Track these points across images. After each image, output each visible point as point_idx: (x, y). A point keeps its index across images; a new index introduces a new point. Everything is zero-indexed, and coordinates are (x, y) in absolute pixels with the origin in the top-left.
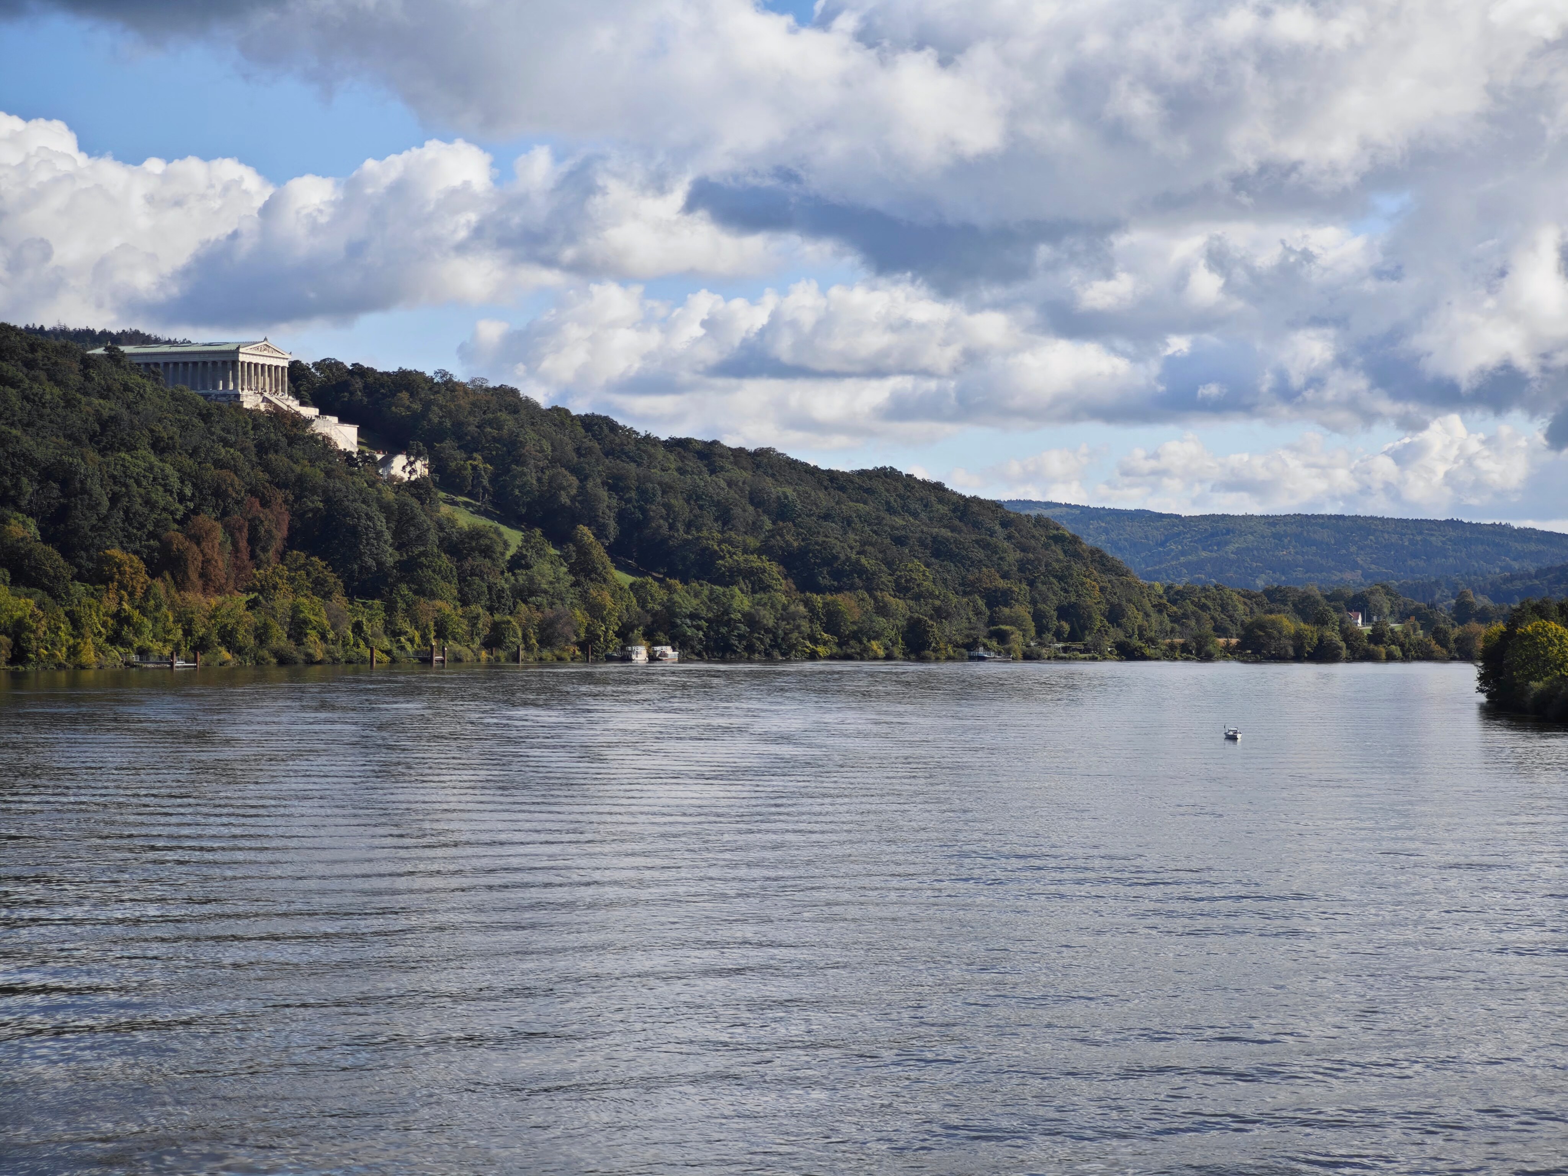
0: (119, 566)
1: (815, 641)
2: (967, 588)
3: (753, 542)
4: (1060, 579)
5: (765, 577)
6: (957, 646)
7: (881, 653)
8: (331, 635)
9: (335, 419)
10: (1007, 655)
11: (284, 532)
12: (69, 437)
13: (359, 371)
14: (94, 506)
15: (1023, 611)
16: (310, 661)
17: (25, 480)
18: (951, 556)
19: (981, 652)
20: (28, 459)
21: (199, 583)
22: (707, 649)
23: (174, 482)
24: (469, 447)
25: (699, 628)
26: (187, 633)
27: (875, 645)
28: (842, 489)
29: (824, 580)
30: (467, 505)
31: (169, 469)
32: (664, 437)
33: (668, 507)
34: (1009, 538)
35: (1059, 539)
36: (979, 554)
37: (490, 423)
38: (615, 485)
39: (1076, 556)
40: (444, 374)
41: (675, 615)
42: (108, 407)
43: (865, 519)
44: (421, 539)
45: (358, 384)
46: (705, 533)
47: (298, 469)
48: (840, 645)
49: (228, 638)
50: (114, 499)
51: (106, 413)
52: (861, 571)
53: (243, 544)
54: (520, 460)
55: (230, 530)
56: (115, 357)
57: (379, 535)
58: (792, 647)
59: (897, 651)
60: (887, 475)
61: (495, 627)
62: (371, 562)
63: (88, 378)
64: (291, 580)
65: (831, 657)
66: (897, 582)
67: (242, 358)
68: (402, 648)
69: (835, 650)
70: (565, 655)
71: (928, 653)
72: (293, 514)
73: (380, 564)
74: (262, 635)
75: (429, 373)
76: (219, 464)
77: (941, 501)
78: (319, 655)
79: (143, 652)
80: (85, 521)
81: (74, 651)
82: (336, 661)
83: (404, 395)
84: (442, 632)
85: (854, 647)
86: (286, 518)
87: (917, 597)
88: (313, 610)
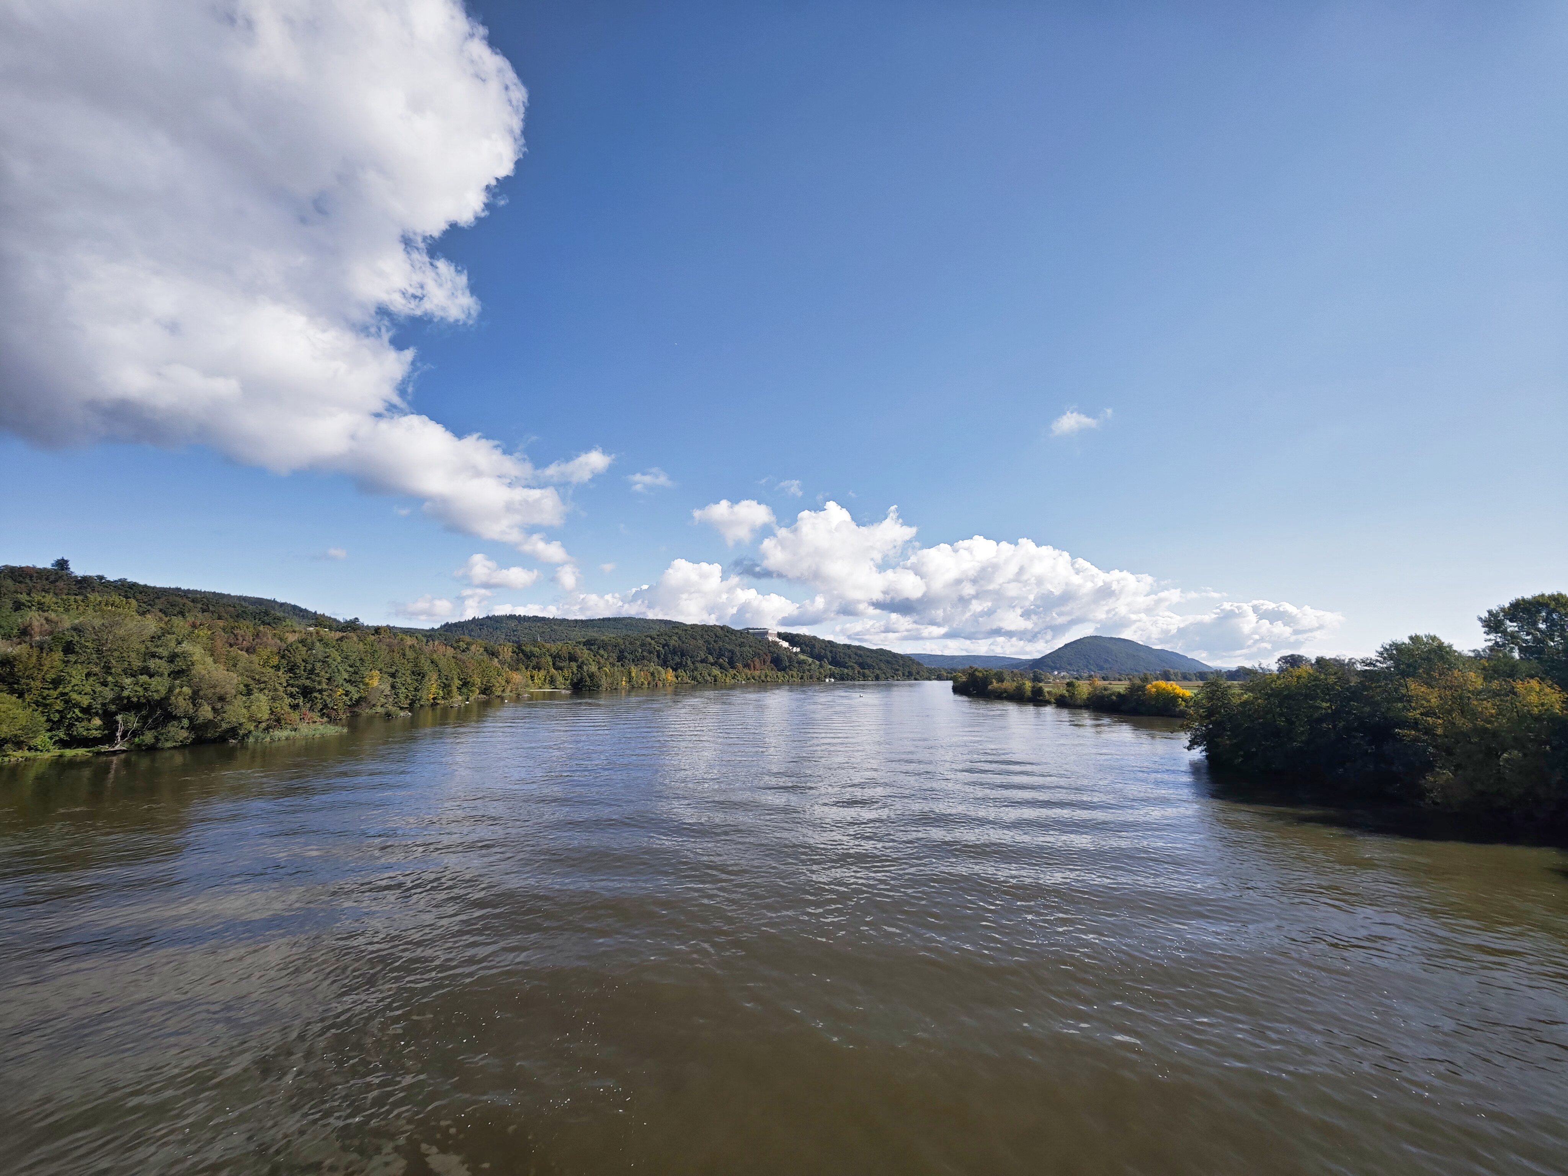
0: (738, 666)
1: (859, 678)
2: (890, 669)
3: (853, 661)
4: (909, 666)
5: (855, 667)
6: (885, 678)
9: (785, 642)
11: (772, 660)
12: (736, 645)
13: (790, 634)
14: (737, 657)
16: (768, 683)
17: (726, 652)
18: (890, 663)
20: (727, 649)
21: (752, 669)
22: (839, 679)
23: (752, 653)
25: (839, 676)
29: (864, 667)
30: (805, 655)
33: (839, 656)
36: (895, 662)
37: (811, 642)
40: (805, 634)
41: (835, 673)
43: (875, 657)
45: (790, 636)
47: (775, 650)
50: (741, 655)
51: (742, 641)
52: (873, 666)
54: (815, 648)
55: (761, 660)
57: (788, 661)
58: (855, 679)
63: (741, 636)
64: (768, 668)
66: (878, 667)
68: (785, 680)
71: (880, 680)
72: (774, 657)
73: (787, 666)
75: (802, 634)
76: (761, 649)
77: (890, 654)
79: (738, 680)
80: (735, 659)
83: (797, 638)
84: (793, 677)
87: (880, 670)
88: (769, 673)
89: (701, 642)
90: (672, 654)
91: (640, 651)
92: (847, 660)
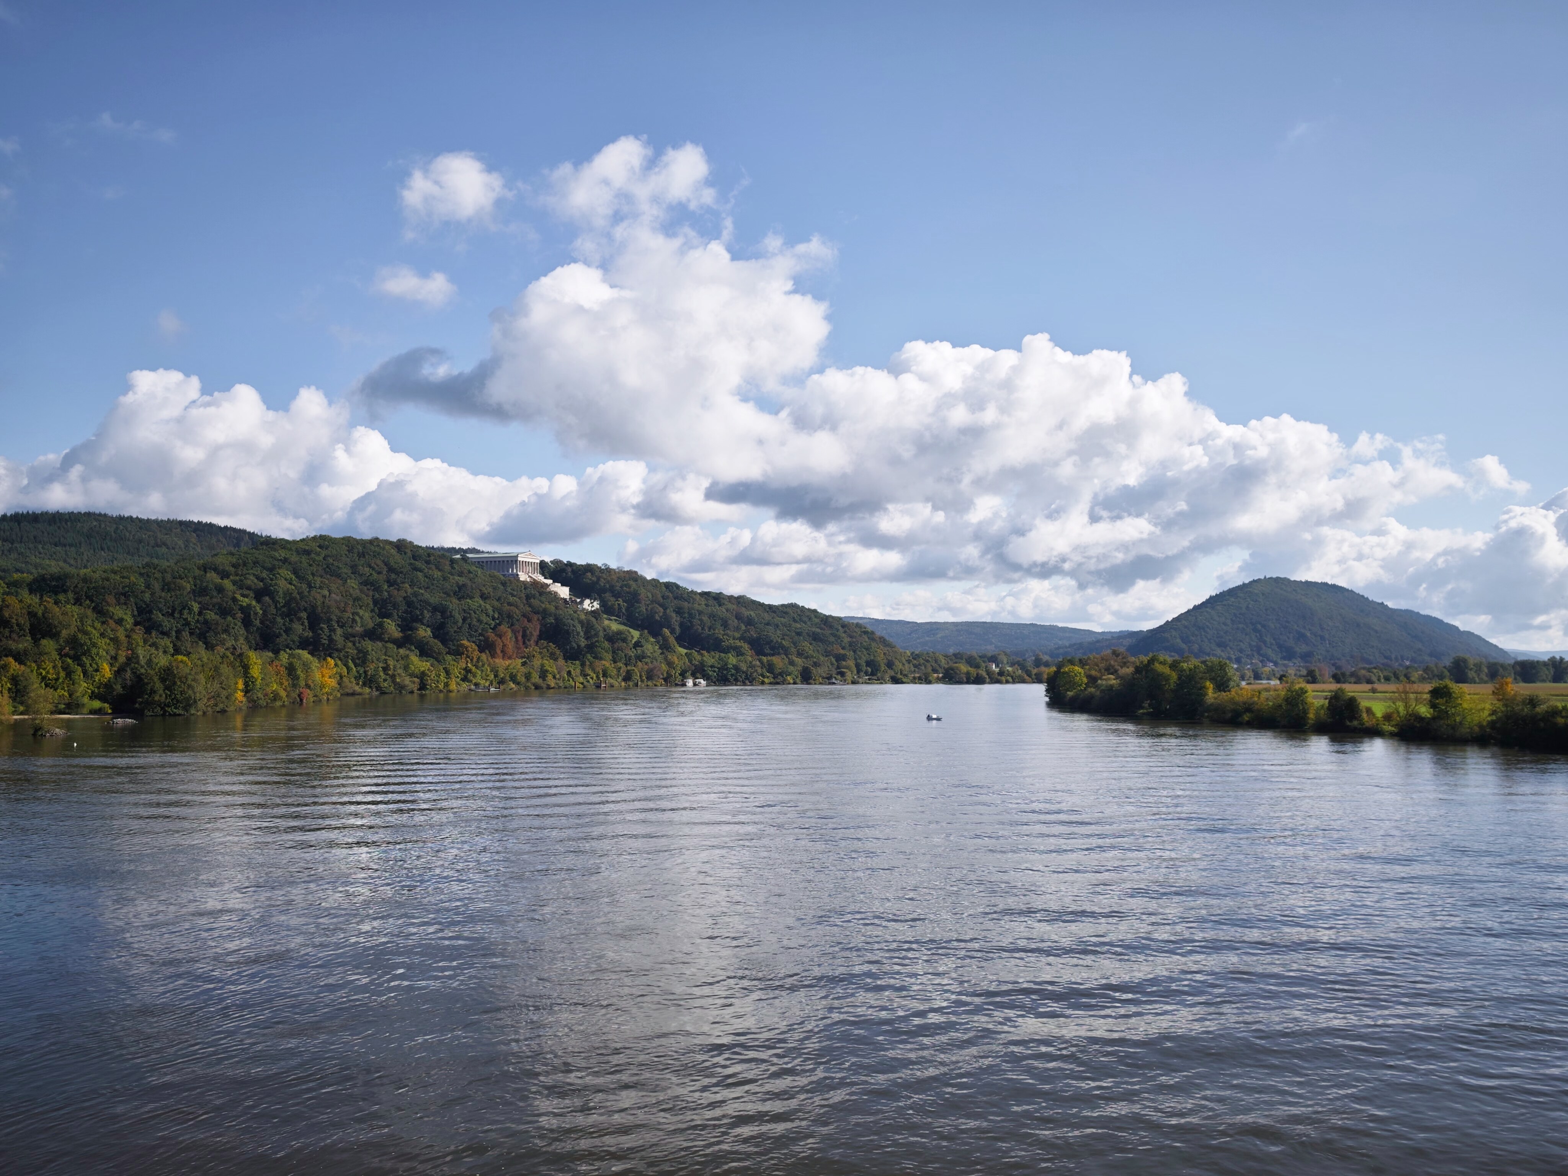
0: (466, 648)
1: (764, 676)
2: (827, 654)
3: (737, 635)
4: (867, 649)
5: (742, 650)
6: (823, 678)
7: (792, 681)
8: (558, 676)
9: (559, 585)
10: (845, 682)
11: (538, 633)
12: (445, 593)
13: (570, 564)
14: (455, 623)
15: (851, 663)
16: (549, 687)
17: (426, 612)
18: (821, 640)
19: (834, 680)
20: (427, 603)
21: (501, 655)
22: (718, 680)
23: (491, 612)
24: (617, 596)
25: (714, 671)
26: (496, 676)
27: (789, 678)
28: (774, 612)
29: (768, 651)
30: (616, 620)
31: (488, 606)
32: (699, 591)
33: (701, 620)
34: (845, 632)
35: (866, 633)
36: (832, 639)
37: (625, 586)
38: (679, 611)
39: (873, 640)
40: (606, 565)
41: (704, 666)
42: (461, 580)
43: (784, 625)
44: (596, 635)
45: (569, 569)
46: (717, 631)
47: (543, 606)
48: (774, 678)
49: (513, 678)
50: (464, 619)
51: (461, 583)
52: (783, 647)
53: (520, 638)
54: (638, 601)
55: (514, 632)
56: (465, 559)
57: (578, 634)
58: (754, 679)
59: (798, 681)
60: (793, 606)
61: (628, 672)
62: (574, 645)
63: (453, 568)
64: (540, 653)
65: (770, 683)
66: (798, 651)
67: (519, 559)
68: (588, 681)
69: (772, 680)
70: (658, 684)
71: (811, 681)
72: (541, 625)
73: (579, 646)
74: (528, 677)
75: (599, 565)
76: (510, 604)
77: (816, 617)
78: (553, 685)
79: (476, 685)
80: (451, 629)
81: (447, 685)
82: (560, 687)
83: (589, 574)
84: (605, 675)
85: (780, 679)
86: (539, 627)
87: (806, 658)
88: (550, 666)
89: (353, 583)
90: (283, 616)
91: (196, 607)
92: (719, 632)
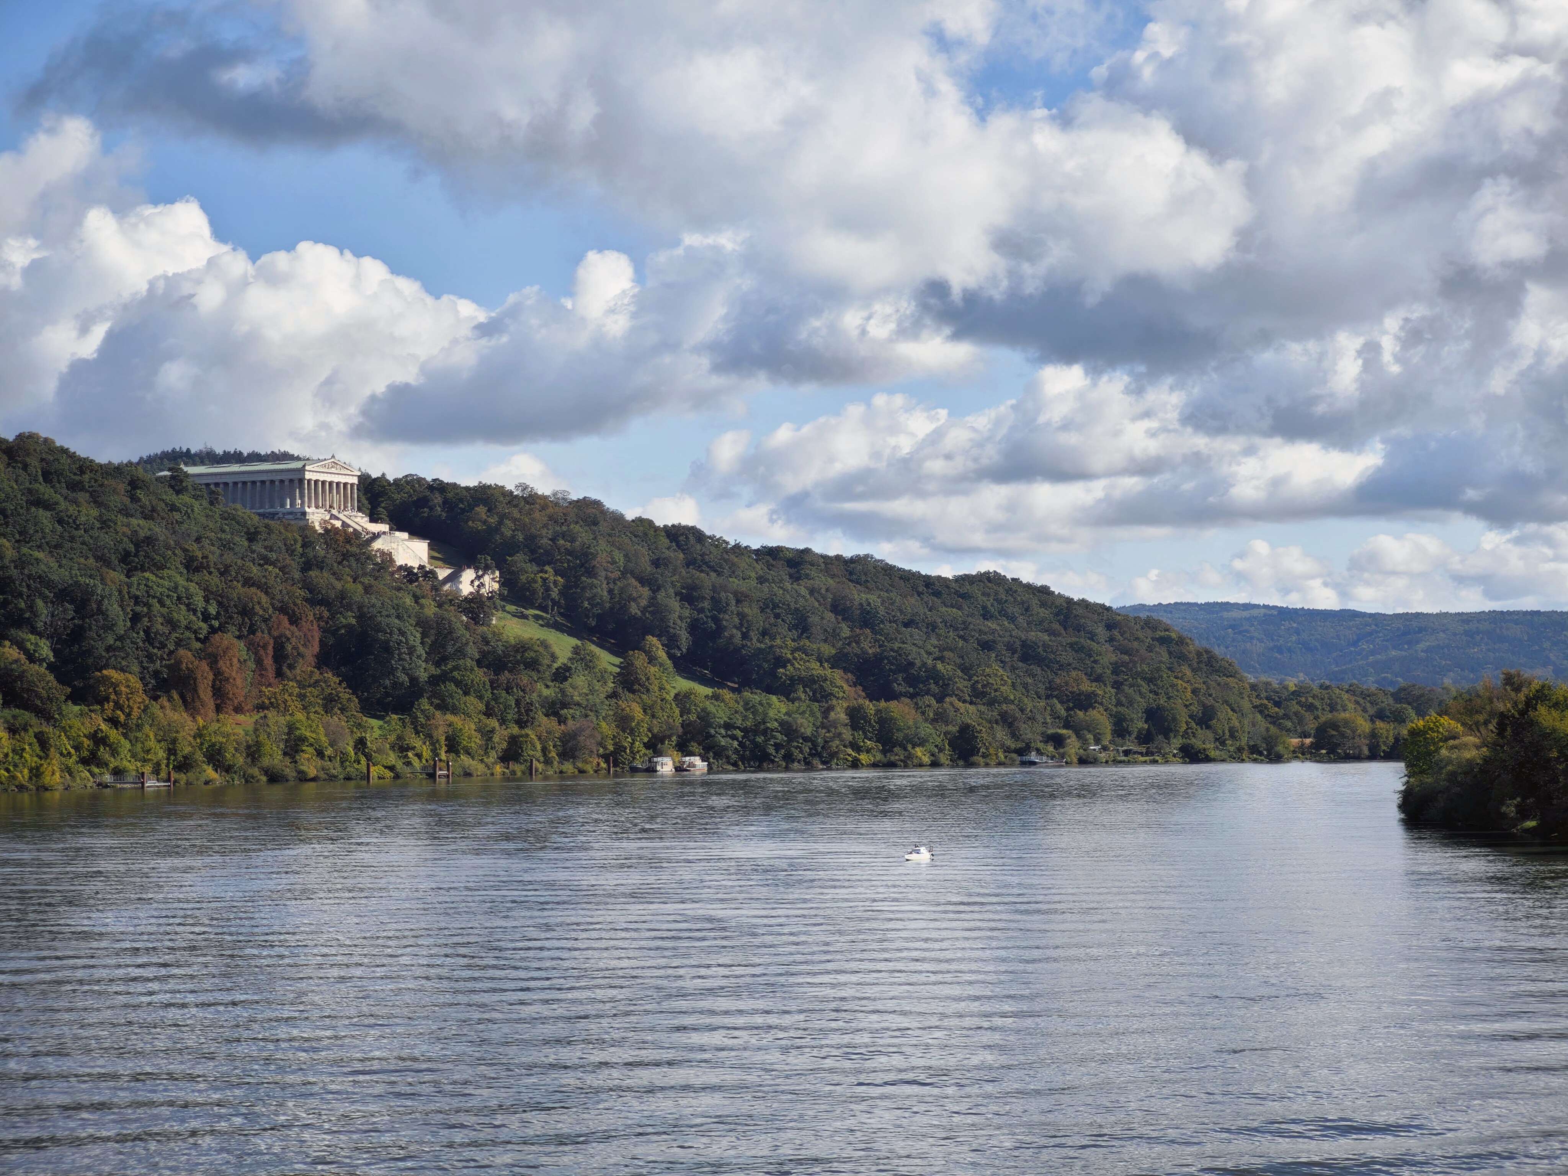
7: (926, 759)
8: (329, 752)
10: (1062, 760)
13: (439, 487)
19: (1033, 756)
24: (541, 559)
26: (171, 752)
27: (919, 751)
28: (937, 594)
30: (537, 618)
31: (193, 588)
32: (755, 546)
34: (1111, 640)
35: (1164, 641)
38: (689, 596)
39: (1182, 658)
42: (147, 528)
44: (461, 653)
45: (437, 499)
46: (778, 642)
48: (884, 752)
49: (215, 757)
51: (142, 534)
53: (268, 662)
56: (177, 478)
59: (943, 758)
60: (990, 579)
61: (514, 741)
62: (404, 678)
63: (134, 499)
65: (875, 765)
67: (308, 476)
69: (879, 757)
70: (588, 768)
78: (312, 772)
82: (332, 778)
85: (898, 754)
86: (317, 635)
88: (316, 726)
